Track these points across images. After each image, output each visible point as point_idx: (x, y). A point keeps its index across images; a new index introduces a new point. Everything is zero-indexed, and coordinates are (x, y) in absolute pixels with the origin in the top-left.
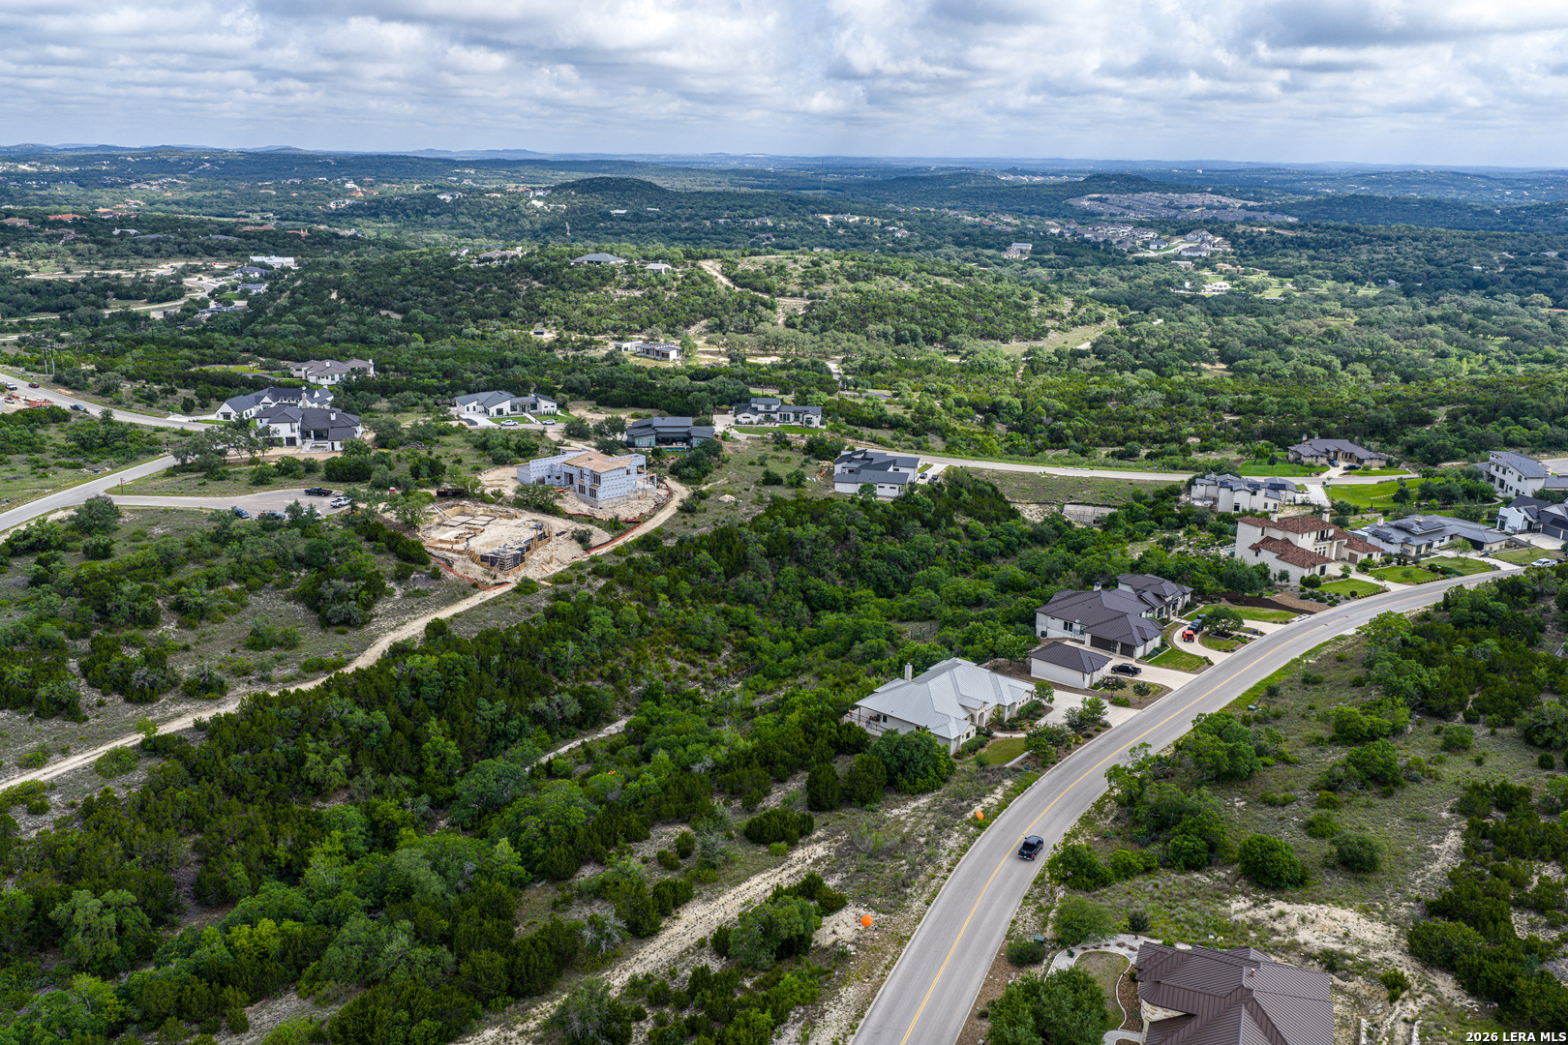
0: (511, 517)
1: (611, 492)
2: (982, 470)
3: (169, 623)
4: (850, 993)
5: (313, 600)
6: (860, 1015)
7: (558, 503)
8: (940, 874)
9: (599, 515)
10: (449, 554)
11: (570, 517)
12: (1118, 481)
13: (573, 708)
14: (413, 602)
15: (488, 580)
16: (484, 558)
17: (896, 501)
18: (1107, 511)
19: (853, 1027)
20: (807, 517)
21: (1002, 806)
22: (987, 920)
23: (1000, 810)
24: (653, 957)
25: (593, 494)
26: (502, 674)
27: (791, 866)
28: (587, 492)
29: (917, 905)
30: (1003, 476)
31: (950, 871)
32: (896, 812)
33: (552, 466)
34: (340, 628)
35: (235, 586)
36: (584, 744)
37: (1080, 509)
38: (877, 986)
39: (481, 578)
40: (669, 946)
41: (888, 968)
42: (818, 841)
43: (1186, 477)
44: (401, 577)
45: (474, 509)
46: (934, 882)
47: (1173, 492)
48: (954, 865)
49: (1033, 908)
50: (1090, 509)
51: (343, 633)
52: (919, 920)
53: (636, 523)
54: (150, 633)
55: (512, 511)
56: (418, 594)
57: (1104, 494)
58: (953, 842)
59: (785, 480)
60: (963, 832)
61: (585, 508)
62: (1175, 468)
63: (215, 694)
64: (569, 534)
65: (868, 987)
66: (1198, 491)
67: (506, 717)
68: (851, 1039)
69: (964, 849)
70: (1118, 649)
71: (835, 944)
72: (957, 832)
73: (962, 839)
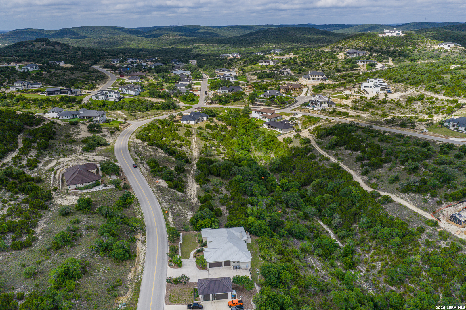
21: (166, 219)
23: (165, 217)
29: (154, 189)
31: (157, 198)
48: (158, 200)
52: (151, 187)
69: (161, 204)
72: (167, 207)
73: (164, 206)
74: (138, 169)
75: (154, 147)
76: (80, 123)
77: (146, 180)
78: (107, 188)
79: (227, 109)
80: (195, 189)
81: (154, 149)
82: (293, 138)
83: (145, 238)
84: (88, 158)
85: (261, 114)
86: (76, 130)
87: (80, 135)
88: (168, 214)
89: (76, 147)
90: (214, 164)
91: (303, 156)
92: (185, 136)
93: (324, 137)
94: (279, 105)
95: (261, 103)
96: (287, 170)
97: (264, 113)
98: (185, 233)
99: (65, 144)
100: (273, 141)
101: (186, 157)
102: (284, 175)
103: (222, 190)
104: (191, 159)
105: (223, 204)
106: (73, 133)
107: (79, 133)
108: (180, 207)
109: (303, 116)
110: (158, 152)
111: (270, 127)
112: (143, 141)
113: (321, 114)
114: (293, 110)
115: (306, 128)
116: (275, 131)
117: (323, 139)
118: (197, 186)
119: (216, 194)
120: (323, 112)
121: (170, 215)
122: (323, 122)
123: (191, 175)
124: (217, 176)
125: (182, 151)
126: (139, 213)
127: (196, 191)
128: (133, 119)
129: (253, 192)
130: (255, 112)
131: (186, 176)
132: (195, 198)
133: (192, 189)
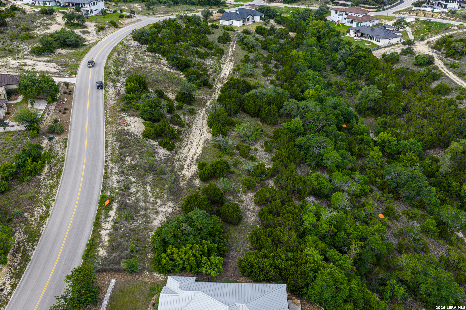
21: (97, 225)
23: (97, 218)
29: (111, 139)
31: (106, 161)
38: (106, 105)
41: (106, 113)
46: (110, 152)
48: (106, 166)
49: (59, 156)
52: (106, 133)
58: (114, 180)
60: (112, 189)
65: (109, 106)
69: (106, 178)
72: (115, 188)
73: (110, 184)
74: (101, 93)
75: (157, 54)
76: (60, 12)
77: (106, 116)
78: (8, 129)
79: (293, 9)
80: (202, 142)
81: (155, 57)
82: (401, 54)
83: (14, 286)
84: (26, 65)
85: (346, 16)
86: (46, 22)
87: (49, 29)
88: (109, 208)
89: (24, 47)
90: (252, 92)
91: (424, 88)
92: (219, 42)
93: (461, 55)
94: (374, 5)
95: (346, 3)
96: (391, 113)
97: (350, 14)
98: (125, 277)
99: (11, 41)
100: (365, 57)
101: (206, 75)
102: (386, 123)
103: (256, 150)
104: (214, 80)
105: (250, 187)
106: (39, 25)
107: (49, 27)
108: (148, 188)
109: (417, 20)
110: (160, 63)
111: (359, 35)
112: (142, 44)
113: (447, 19)
114: (396, 13)
115: (422, 40)
116: (367, 42)
117: (458, 59)
118: (207, 134)
119: (241, 159)
120: (450, 16)
121: (112, 213)
122: (454, 30)
123: (204, 110)
124: (253, 116)
125: (204, 64)
126: (47, 197)
127: (200, 148)
128: (149, 14)
129: (322, 160)
130: (336, 13)
131: (192, 112)
132: (193, 164)
133: (195, 143)
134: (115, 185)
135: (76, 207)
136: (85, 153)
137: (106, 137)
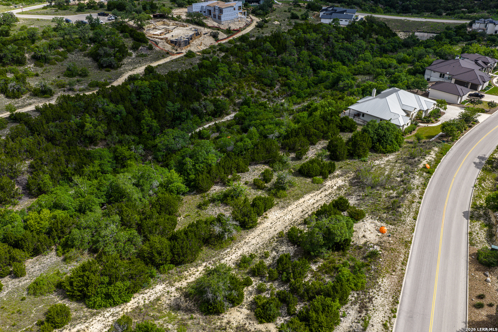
0: (184, 26)
1: (227, 18)
2: (379, 18)
3: (30, 64)
4: (385, 282)
5: (95, 56)
6: (396, 302)
7: (204, 21)
8: (417, 200)
9: (222, 27)
10: (157, 40)
11: (210, 27)
12: (438, 23)
13: (211, 107)
14: (141, 59)
15: (174, 51)
16: (172, 42)
17: (348, 26)
18: (435, 35)
19: (393, 311)
20: (312, 30)
22: (453, 232)
23: (437, 164)
24: (254, 241)
25: (220, 18)
26: (178, 91)
27: (325, 190)
28: (217, 17)
29: (409, 220)
30: (389, 20)
31: (421, 198)
32: (377, 162)
33: (202, 7)
34: (107, 69)
35: (62, 50)
36: (215, 124)
37: (422, 34)
38: (401, 278)
39: (170, 50)
40: (262, 235)
41: (404, 264)
42: (338, 176)
43: (468, 22)
44: (135, 48)
45: (169, 23)
46: (414, 205)
47: (463, 26)
48: (422, 194)
49: (478, 224)
50: (426, 34)
51: (108, 71)
52: (413, 230)
53: (238, 31)
54: (22, 68)
55: (185, 24)
56: (142, 55)
57: (431, 28)
58: (417, 181)
59: (300, 17)
60: (421, 175)
61: (216, 24)
62: (461, 18)
63: (48, 95)
64: (209, 34)
65: (395, 278)
66: (476, 26)
67: (180, 110)
68: (394, 321)
69: (425, 185)
70: (469, 86)
71: (365, 244)
72: (418, 175)
73: (421, 179)
77: (406, 259)
134: (418, 177)
135: (455, 176)
136: (444, 217)
137: (415, 226)
